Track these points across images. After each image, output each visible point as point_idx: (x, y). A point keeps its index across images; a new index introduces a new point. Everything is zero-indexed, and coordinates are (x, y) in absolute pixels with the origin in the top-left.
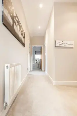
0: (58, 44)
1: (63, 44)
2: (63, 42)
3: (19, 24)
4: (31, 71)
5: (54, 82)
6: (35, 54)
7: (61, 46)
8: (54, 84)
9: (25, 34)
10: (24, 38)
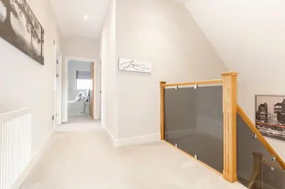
0: (123, 66)
1: (134, 65)
2: (133, 63)
3: (24, 12)
4: (63, 123)
5: (116, 142)
6: (77, 78)
7: (129, 69)
8: (116, 145)
9: (42, 32)
10: (41, 41)
